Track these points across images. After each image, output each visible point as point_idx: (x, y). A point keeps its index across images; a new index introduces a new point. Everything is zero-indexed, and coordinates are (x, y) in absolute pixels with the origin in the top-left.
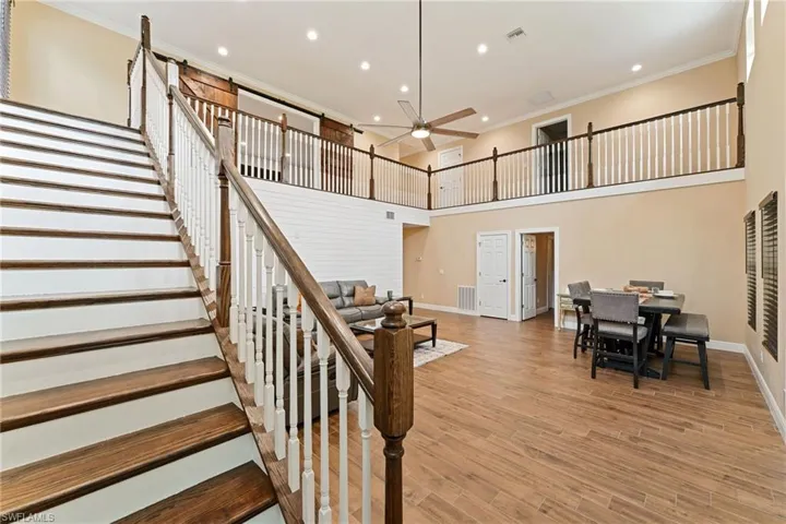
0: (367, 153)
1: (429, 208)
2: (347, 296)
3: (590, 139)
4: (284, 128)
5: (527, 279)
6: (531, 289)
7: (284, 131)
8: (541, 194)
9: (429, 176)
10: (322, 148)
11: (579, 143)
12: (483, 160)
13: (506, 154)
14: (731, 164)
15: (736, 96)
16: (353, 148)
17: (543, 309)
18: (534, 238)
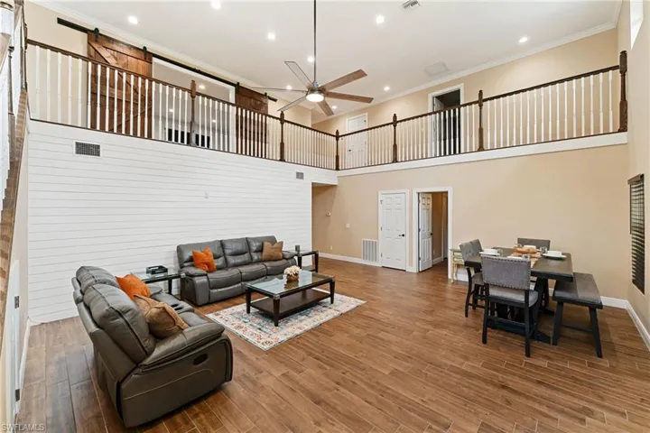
0: (277, 118)
1: (337, 169)
2: (256, 252)
3: (481, 106)
4: (194, 93)
5: (423, 234)
6: (427, 243)
7: (193, 97)
8: (436, 157)
9: (337, 140)
10: (237, 115)
11: (471, 110)
12: (384, 125)
13: (405, 120)
14: (614, 128)
15: (618, 64)
16: (267, 115)
17: (438, 260)
18: (430, 196)
